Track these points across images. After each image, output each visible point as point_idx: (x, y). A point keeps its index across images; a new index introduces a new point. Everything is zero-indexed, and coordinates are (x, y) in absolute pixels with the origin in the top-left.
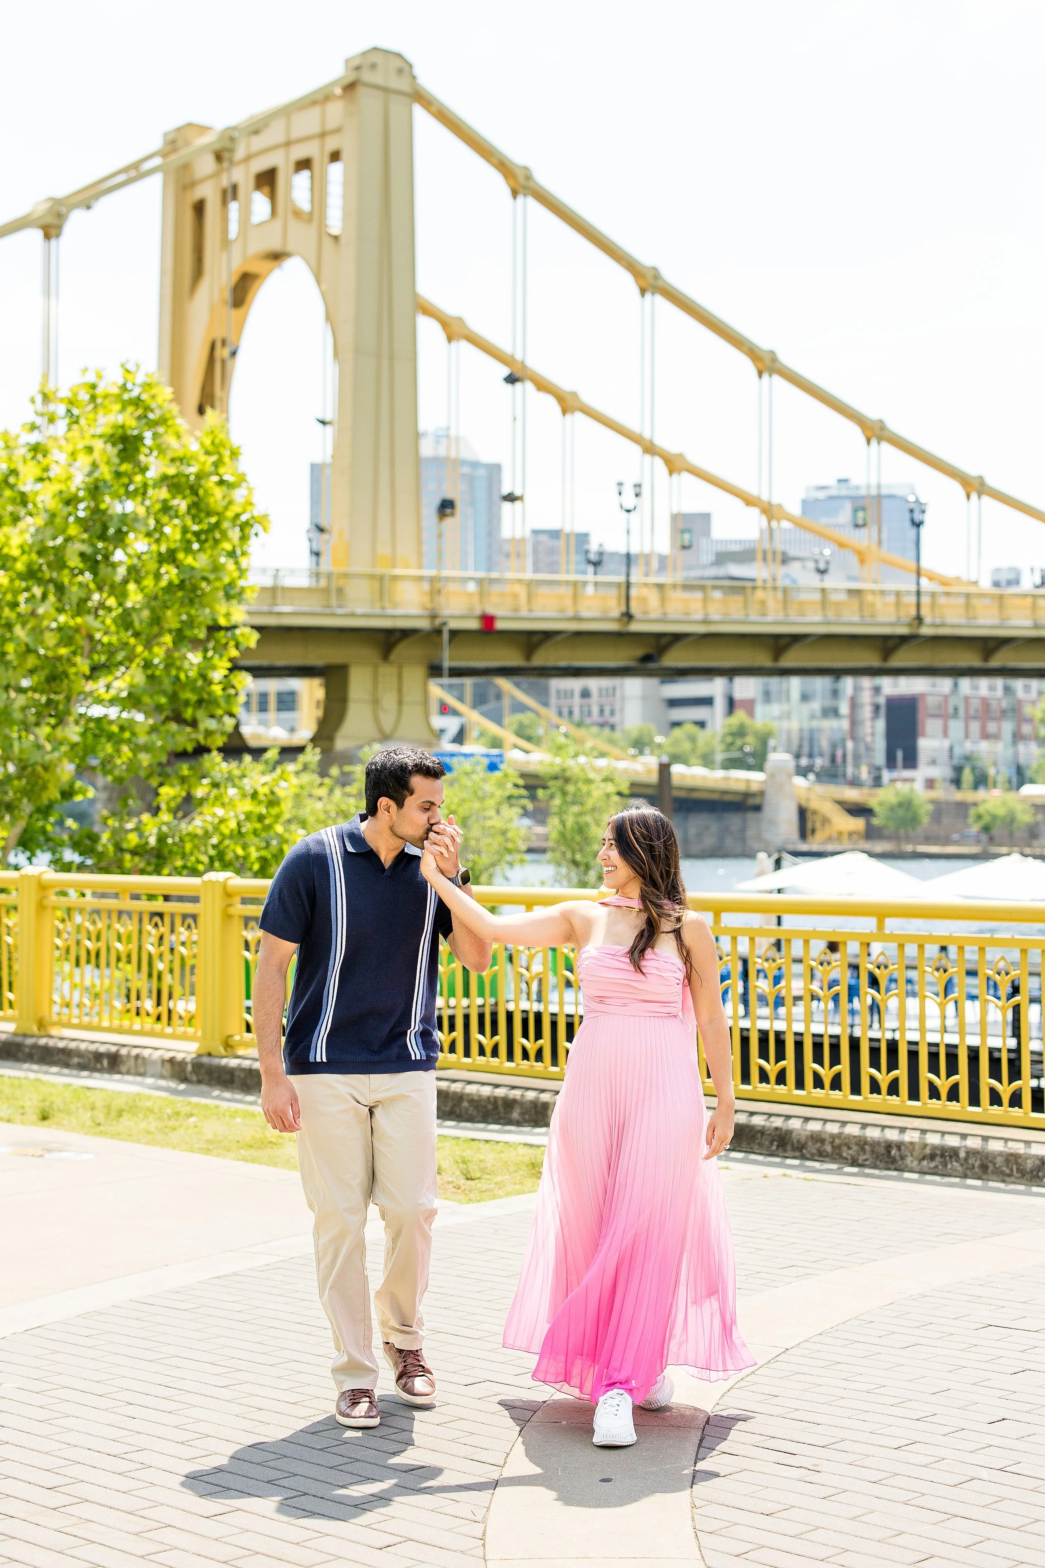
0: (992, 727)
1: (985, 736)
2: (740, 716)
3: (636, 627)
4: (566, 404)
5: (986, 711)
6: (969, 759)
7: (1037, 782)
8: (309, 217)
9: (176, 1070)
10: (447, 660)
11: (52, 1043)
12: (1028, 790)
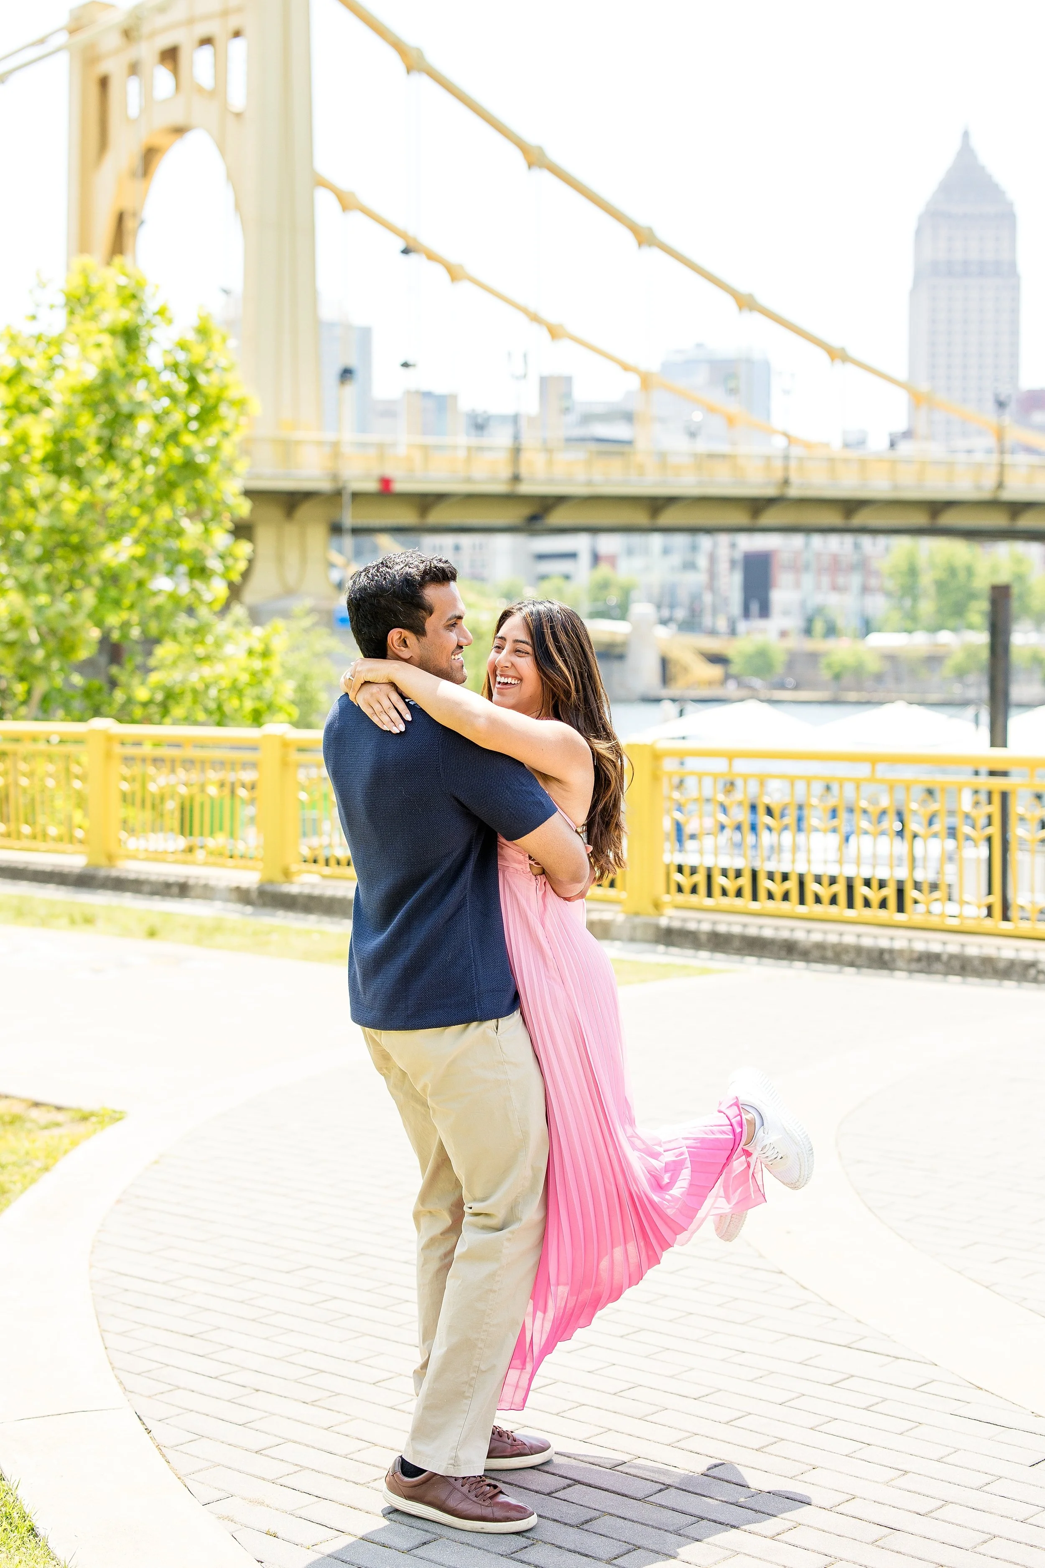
0: (841, 580)
1: (835, 588)
2: (604, 570)
3: (525, 488)
4: (455, 274)
5: (835, 566)
6: (819, 610)
7: (883, 632)
8: (212, 94)
9: (243, 896)
10: (349, 519)
11: (123, 875)
12: (876, 640)
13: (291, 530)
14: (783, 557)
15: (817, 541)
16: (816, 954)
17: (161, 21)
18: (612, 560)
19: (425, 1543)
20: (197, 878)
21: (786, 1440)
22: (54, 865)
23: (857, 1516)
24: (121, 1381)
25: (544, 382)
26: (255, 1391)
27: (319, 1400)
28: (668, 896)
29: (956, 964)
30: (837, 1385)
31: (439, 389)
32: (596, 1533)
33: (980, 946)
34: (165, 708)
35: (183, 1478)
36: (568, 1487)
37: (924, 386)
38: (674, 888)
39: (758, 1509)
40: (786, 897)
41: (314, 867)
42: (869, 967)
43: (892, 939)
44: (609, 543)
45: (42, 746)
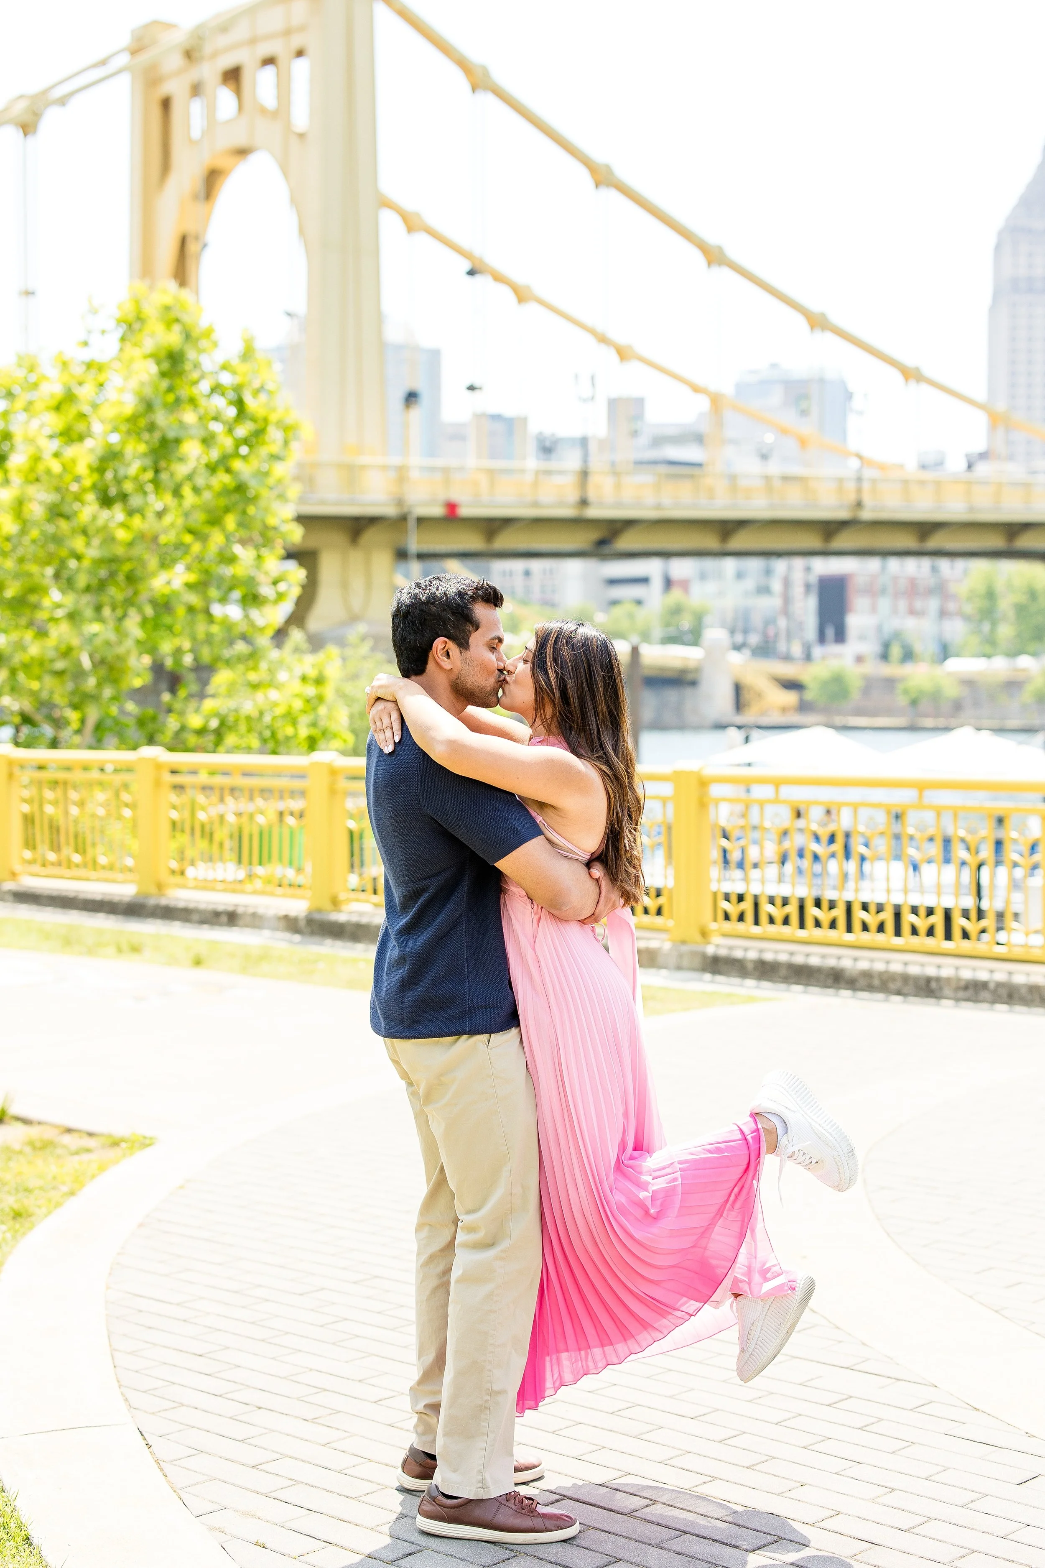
0: (918, 604)
1: (912, 612)
2: (676, 594)
3: (592, 513)
4: (522, 295)
5: (913, 590)
6: (897, 635)
7: (962, 657)
8: (274, 115)
9: (291, 924)
10: (414, 545)
11: (172, 903)
12: (954, 665)
13: (356, 556)
14: (860, 581)
15: (894, 564)
16: (862, 982)
17: (222, 41)
18: (685, 585)
19: (410, 1554)
20: (246, 906)
21: (778, 1458)
22: (104, 894)
23: (839, 1531)
24: (126, 1398)
25: (613, 404)
26: (257, 1409)
27: (320, 1417)
28: (715, 923)
29: (1003, 992)
30: (834, 1405)
31: (508, 412)
32: (579, 1546)
33: (1028, 974)
34: (218, 735)
35: (178, 1491)
36: (557, 1502)
37: (1001, 406)
38: (721, 915)
39: (741, 1524)
40: (833, 925)
41: (362, 896)
42: (915, 996)
43: (939, 967)
44: (681, 568)
45: (95, 775)
